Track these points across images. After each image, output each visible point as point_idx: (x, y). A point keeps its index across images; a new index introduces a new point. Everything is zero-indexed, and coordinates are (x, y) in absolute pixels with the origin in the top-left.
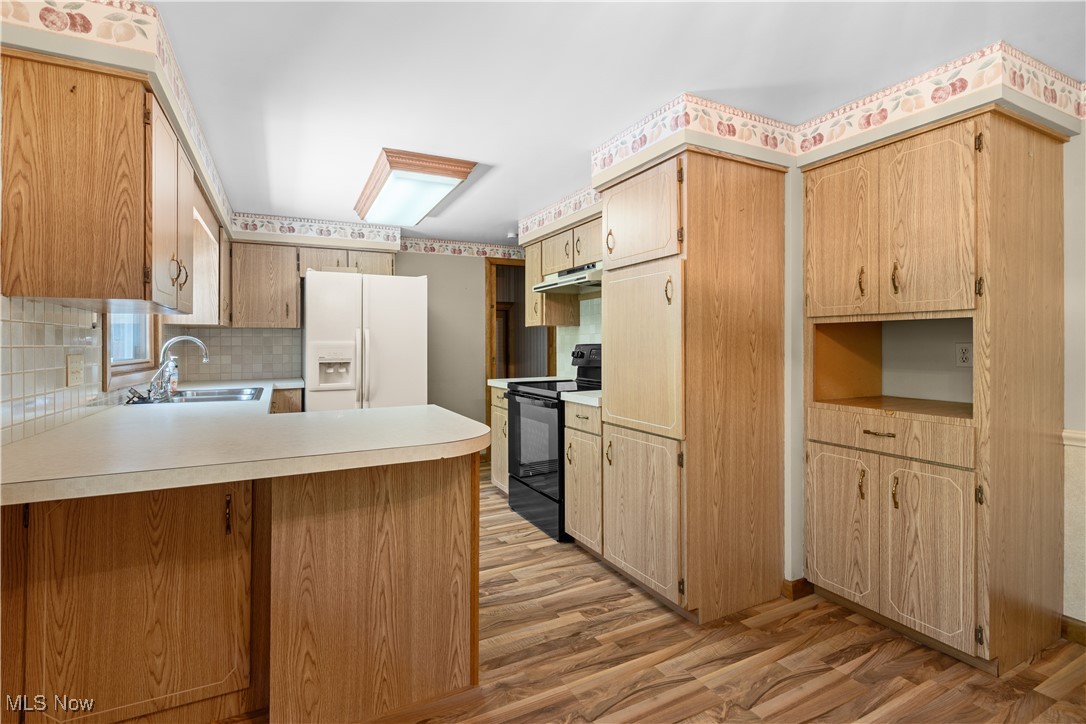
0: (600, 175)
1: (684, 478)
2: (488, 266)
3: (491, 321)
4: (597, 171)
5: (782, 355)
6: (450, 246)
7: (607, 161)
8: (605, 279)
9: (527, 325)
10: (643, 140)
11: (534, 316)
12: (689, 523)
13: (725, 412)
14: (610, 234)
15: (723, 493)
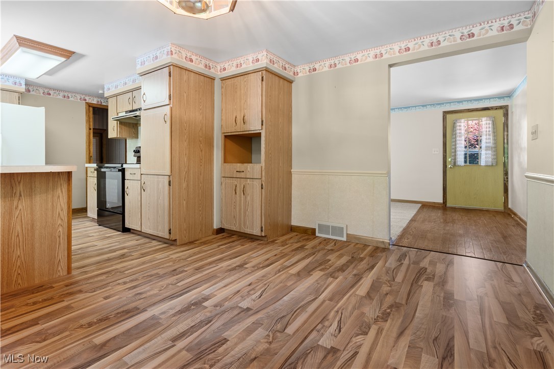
0: (140, 69)
1: (171, 190)
2: (87, 107)
3: (89, 137)
4: (139, 66)
5: (213, 146)
6: (62, 94)
7: (143, 63)
8: (142, 114)
9: (109, 137)
10: (156, 57)
11: (113, 132)
12: (173, 206)
13: (189, 165)
14: (144, 94)
15: (188, 196)
